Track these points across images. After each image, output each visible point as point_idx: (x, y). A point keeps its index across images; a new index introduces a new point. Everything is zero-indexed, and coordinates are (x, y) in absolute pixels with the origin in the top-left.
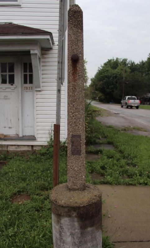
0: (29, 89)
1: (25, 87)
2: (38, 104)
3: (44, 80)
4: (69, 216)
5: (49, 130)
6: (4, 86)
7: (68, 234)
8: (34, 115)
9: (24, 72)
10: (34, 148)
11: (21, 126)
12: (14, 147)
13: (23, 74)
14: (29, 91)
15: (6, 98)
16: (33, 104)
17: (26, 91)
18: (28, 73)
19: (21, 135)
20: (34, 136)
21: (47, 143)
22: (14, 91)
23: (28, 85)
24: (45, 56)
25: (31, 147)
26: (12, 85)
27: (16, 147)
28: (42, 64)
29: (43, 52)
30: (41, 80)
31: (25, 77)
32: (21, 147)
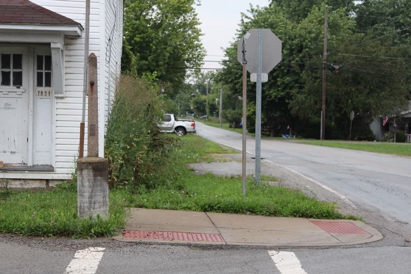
0: (46, 95)
1: (39, 92)
2: (58, 118)
3: (69, 82)
4: (87, 168)
5: (75, 157)
6: (6, 88)
7: (87, 180)
8: (52, 133)
9: (38, 69)
10: (51, 185)
11: (30, 150)
12: (17, 183)
13: (36, 71)
14: (44, 97)
15: (7, 107)
16: (52, 117)
17: (41, 97)
18: (44, 71)
19: (30, 164)
20: (51, 166)
21: (70, 175)
22: (21, 96)
23: (44, 89)
24: (71, 47)
25: (45, 182)
26: (19, 88)
27: (22, 182)
28: (66, 59)
29: (67, 41)
30: (64, 83)
31: (40, 76)
32: (30, 182)
